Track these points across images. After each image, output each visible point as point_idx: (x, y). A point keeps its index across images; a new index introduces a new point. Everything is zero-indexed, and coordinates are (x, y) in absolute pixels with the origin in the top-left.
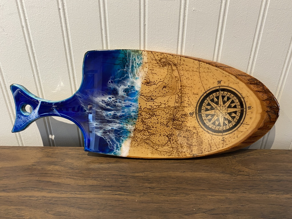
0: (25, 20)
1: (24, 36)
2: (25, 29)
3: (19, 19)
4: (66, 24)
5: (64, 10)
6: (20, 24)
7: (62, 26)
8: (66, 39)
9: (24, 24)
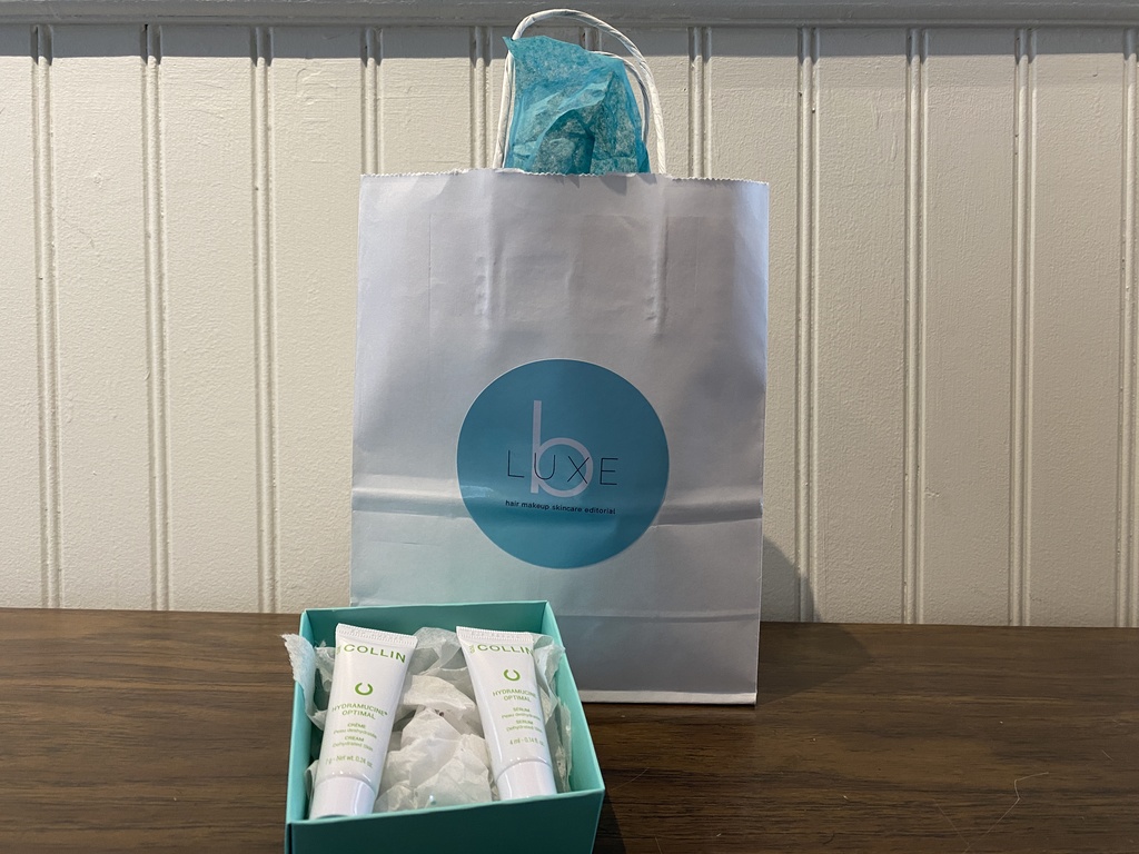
0: (159, 217)
1: (147, 260)
2: (152, 242)
3: (142, 214)
4: (268, 226)
5: (267, 190)
6: (142, 227)
7: (255, 233)
8: (261, 266)
9: (152, 228)
